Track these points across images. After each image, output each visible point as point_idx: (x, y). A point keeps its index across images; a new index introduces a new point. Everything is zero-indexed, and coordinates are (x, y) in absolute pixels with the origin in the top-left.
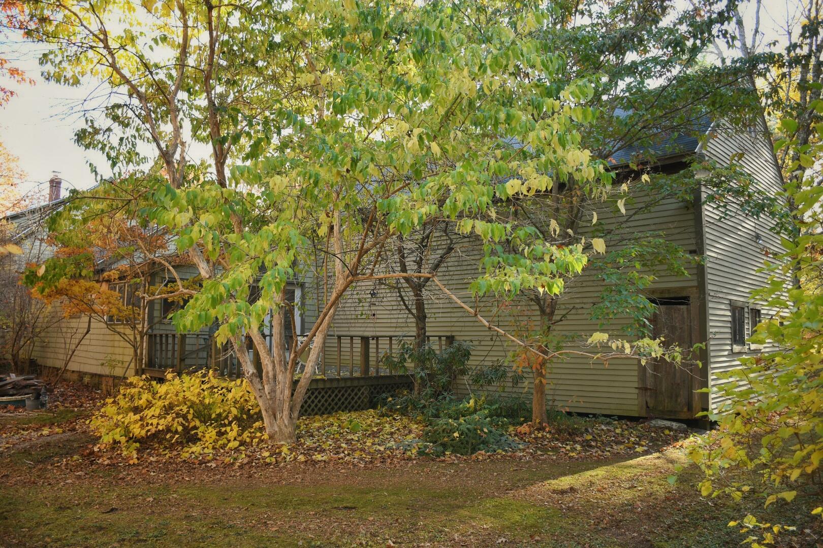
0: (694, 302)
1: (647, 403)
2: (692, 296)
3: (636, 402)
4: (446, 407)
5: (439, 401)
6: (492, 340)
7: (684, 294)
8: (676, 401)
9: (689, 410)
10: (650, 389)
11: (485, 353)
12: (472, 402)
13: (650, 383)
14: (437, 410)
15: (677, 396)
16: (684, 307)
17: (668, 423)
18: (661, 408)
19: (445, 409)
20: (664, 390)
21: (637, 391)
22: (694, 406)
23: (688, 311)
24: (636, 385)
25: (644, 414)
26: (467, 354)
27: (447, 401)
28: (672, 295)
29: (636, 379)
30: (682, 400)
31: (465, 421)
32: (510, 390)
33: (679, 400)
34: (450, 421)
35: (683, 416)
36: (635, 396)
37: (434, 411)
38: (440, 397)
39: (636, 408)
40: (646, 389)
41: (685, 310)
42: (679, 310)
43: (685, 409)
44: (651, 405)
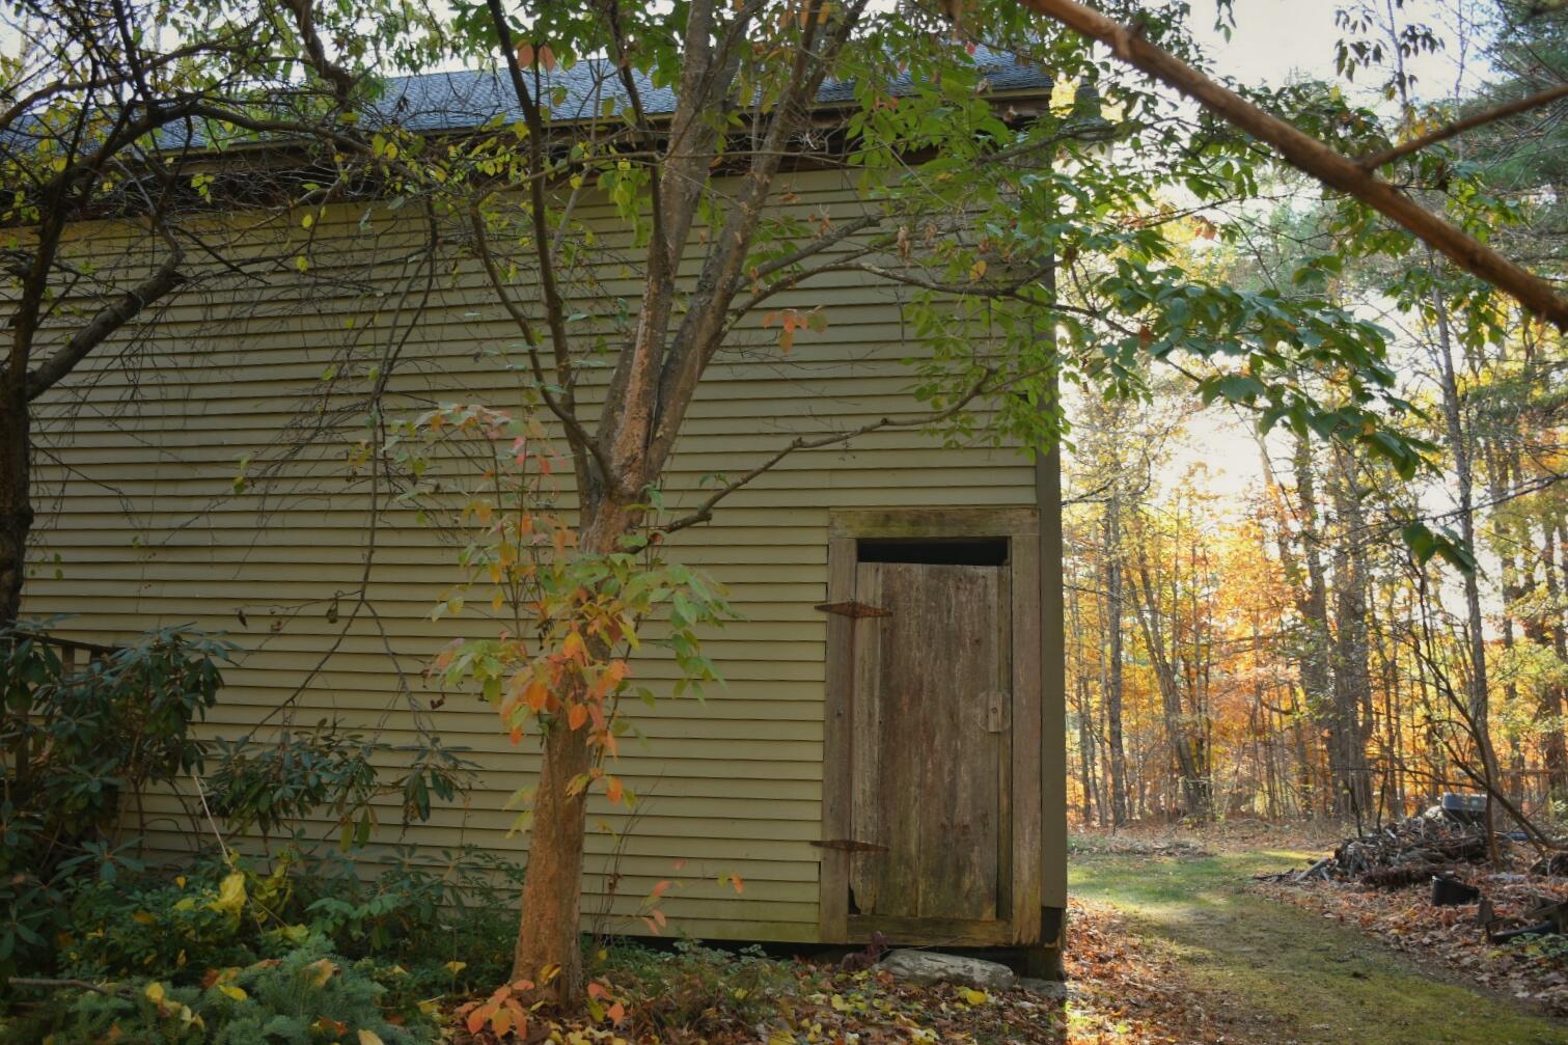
0: (1022, 558)
1: (851, 893)
2: (1016, 537)
3: (812, 894)
4: (100, 912)
5: (62, 885)
6: (332, 617)
7: (992, 529)
8: (957, 885)
9: (999, 914)
10: (866, 847)
11: (298, 681)
12: (233, 890)
13: (863, 828)
14: (45, 928)
15: (960, 870)
16: (990, 571)
17: (955, 965)
18: (904, 912)
19: (92, 923)
20: (913, 848)
21: (816, 854)
22: (1017, 900)
23: (1005, 586)
24: (815, 834)
25: (839, 934)
26: (207, 683)
27: (105, 885)
28: (950, 532)
29: (815, 812)
30: (977, 880)
31: (247, 987)
32: (393, 836)
33: (967, 882)
34: (155, 991)
35: (981, 937)
36: (811, 873)
37: (29, 936)
38: (68, 866)
39: (810, 914)
40: (850, 847)
41: (992, 582)
42: (972, 580)
43: (989, 913)
44: (864, 902)
